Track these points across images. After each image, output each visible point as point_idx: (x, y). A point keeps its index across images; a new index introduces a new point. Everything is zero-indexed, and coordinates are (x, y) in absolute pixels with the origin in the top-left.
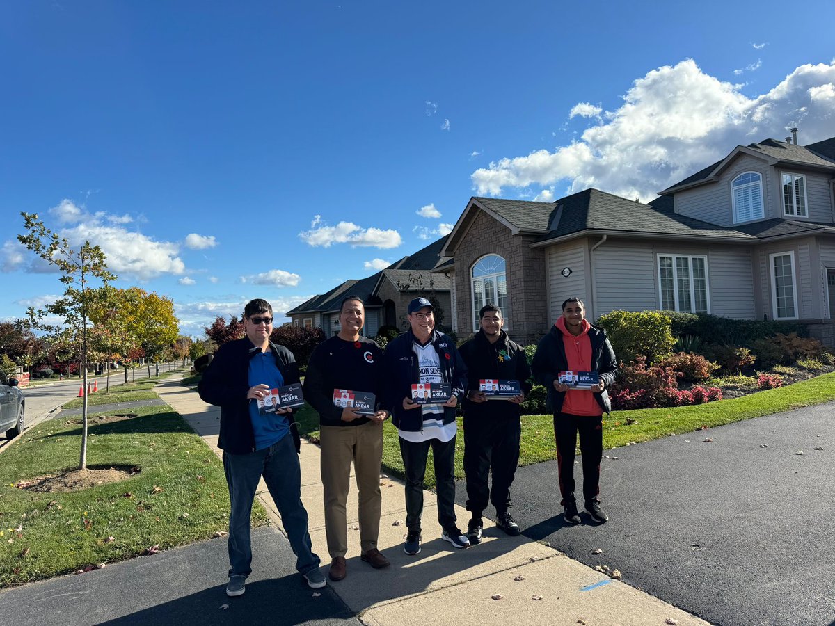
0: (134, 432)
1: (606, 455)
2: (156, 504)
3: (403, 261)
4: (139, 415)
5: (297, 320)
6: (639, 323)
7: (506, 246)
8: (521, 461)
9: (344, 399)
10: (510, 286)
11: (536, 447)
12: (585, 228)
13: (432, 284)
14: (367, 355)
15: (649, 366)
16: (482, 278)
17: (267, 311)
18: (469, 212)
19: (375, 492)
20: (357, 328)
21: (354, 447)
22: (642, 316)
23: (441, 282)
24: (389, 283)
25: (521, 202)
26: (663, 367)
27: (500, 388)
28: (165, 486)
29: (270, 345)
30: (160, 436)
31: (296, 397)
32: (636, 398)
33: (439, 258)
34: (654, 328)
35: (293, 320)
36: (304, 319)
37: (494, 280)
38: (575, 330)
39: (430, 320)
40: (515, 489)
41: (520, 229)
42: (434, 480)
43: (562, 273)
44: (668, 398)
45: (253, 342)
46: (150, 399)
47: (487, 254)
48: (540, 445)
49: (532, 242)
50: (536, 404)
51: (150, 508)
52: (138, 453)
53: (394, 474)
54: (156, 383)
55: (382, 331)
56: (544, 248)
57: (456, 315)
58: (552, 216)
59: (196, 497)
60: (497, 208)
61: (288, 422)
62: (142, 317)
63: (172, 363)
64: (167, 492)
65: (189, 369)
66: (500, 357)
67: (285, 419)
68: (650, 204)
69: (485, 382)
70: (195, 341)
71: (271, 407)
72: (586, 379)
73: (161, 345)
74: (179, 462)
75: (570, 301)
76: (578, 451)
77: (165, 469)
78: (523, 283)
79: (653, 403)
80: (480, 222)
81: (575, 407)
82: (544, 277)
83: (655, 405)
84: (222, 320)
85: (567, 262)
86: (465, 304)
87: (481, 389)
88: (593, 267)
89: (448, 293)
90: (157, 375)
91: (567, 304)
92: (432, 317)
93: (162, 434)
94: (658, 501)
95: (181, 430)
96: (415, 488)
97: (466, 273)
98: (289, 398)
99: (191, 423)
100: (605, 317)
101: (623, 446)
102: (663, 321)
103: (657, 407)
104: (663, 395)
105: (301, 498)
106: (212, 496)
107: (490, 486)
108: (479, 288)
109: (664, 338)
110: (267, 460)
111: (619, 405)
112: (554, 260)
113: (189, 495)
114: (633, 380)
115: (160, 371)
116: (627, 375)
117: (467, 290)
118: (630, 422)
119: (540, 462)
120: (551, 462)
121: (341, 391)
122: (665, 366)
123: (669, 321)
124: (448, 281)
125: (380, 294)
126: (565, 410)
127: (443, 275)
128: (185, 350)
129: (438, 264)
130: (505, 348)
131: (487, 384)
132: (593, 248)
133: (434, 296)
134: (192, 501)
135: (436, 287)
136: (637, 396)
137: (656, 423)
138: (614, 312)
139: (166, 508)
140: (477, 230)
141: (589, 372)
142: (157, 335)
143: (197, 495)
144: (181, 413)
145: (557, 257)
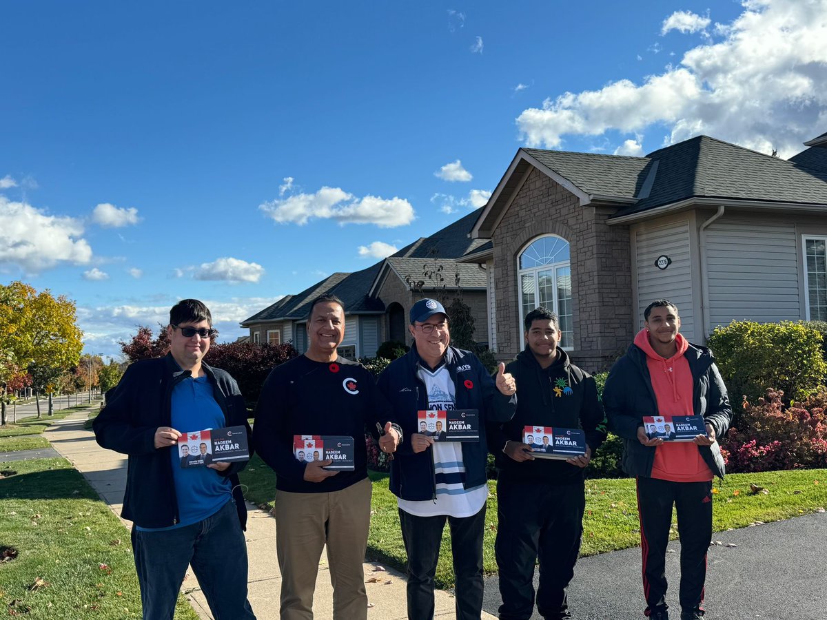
0: (11, 497)
1: (717, 540)
2: (37, 604)
3: (418, 244)
4: (20, 473)
5: (258, 333)
6: (773, 340)
7: (571, 222)
8: (585, 547)
9: (309, 450)
10: (577, 281)
11: (611, 527)
12: (691, 195)
13: (458, 280)
14: (348, 383)
15: (788, 406)
16: (533, 271)
17: (204, 319)
18: (514, 172)
19: (358, 593)
20: (332, 344)
21: (327, 524)
22: (778, 330)
23: (473, 277)
24: (396, 277)
25: (594, 155)
26: (809, 408)
27: (554, 441)
28: (50, 579)
29: (203, 368)
30: (49, 505)
31: (237, 446)
32: (767, 455)
33: (471, 240)
34: (796, 348)
35: (252, 333)
36: (269, 332)
37: (552, 275)
38: (665, 349)
39: (443, 334)
40: (574, 592)
41: (591, 197)
42: (452, 576)
43: (656, 264)
44: (815, 455)
45: (180, 364)
46: (37, 449)
47: (543, 234)
48: (617, 524)
49: (610, 217)
50: (613, 462)
51: (28, 610)
52: (15, 529)
53: (392, 565)
54: (49, 425)
55: (385, 351)
56: (629, 226)
57: (494, 326)
58: (642, 177)
59: (97, 596)
60: (557, 166)
61: (230, 484)
62: (28, 328)
63: (74, 396)
64: (54, 587)
65: (98, 405)
66: (557, 390)
67: (225, 480)
68: (791, 160)
69: (532, 431)
70: (107, 363)
71: (198, 458)
72: (686, 427)
73: (56, 369)
74: (74, 543)
75: (657, 304)
76: (673, 532)
77: (53, 553)
78: (596, 278)
79: (792, 462)
80: (532, 187)
81: (671, 469)
82: (629, 269)
83: (796, 465)
84: (146, 332)
85: (665, 246)
86: (507, 309)
87: (527, 440)
88: (703, 254)
89: (483, 292)
90: (50, 413)
91: (654, 309)
92: (446, 328)
93: (51, 501)
94: (795, 610)
95: (81, 495)
96: (422, 586)
97: (510, 263)
98: (226, 446)
99: (96, 486)
100: (721, 330)
101: (744, 527)
102: (810, 337)
103: (798, 468)
104: (809, 450)
105: (249, 597)
106: (119, 594)
107: (536, 585)
108: (530, 286)
109: (811, 363)
110: (198, 541)
111: (738, 464)
112: (644, 244)
113: (85, 592)
114: (763, 427)
115: (55, 407)
116: (754, 419)
117: (511, 289)
118: (756, 491)
119: (615, 550)
120: (634, 550)
121: (304, 437)
122: (813, 406)
123: (820, 337)
124: (483, 274)
125: (381, 295)
126: (656, 474)
127: (476, 265)
128: (92, 377)
129: (470, 249)
130: (565, 375)
131: (535, 434)
132: (704, 225)
133: (460, 297)
134: (89, 601)
135: (464, 285)
136: (768, 452)
137: (796, 493)
138: (736, 323)
139: (51, 611)
140: (527, 199)
141: (690, 417)
142: (51, 352)
143: (98, 593)
144: (82, 469)
145: (648, 239)
